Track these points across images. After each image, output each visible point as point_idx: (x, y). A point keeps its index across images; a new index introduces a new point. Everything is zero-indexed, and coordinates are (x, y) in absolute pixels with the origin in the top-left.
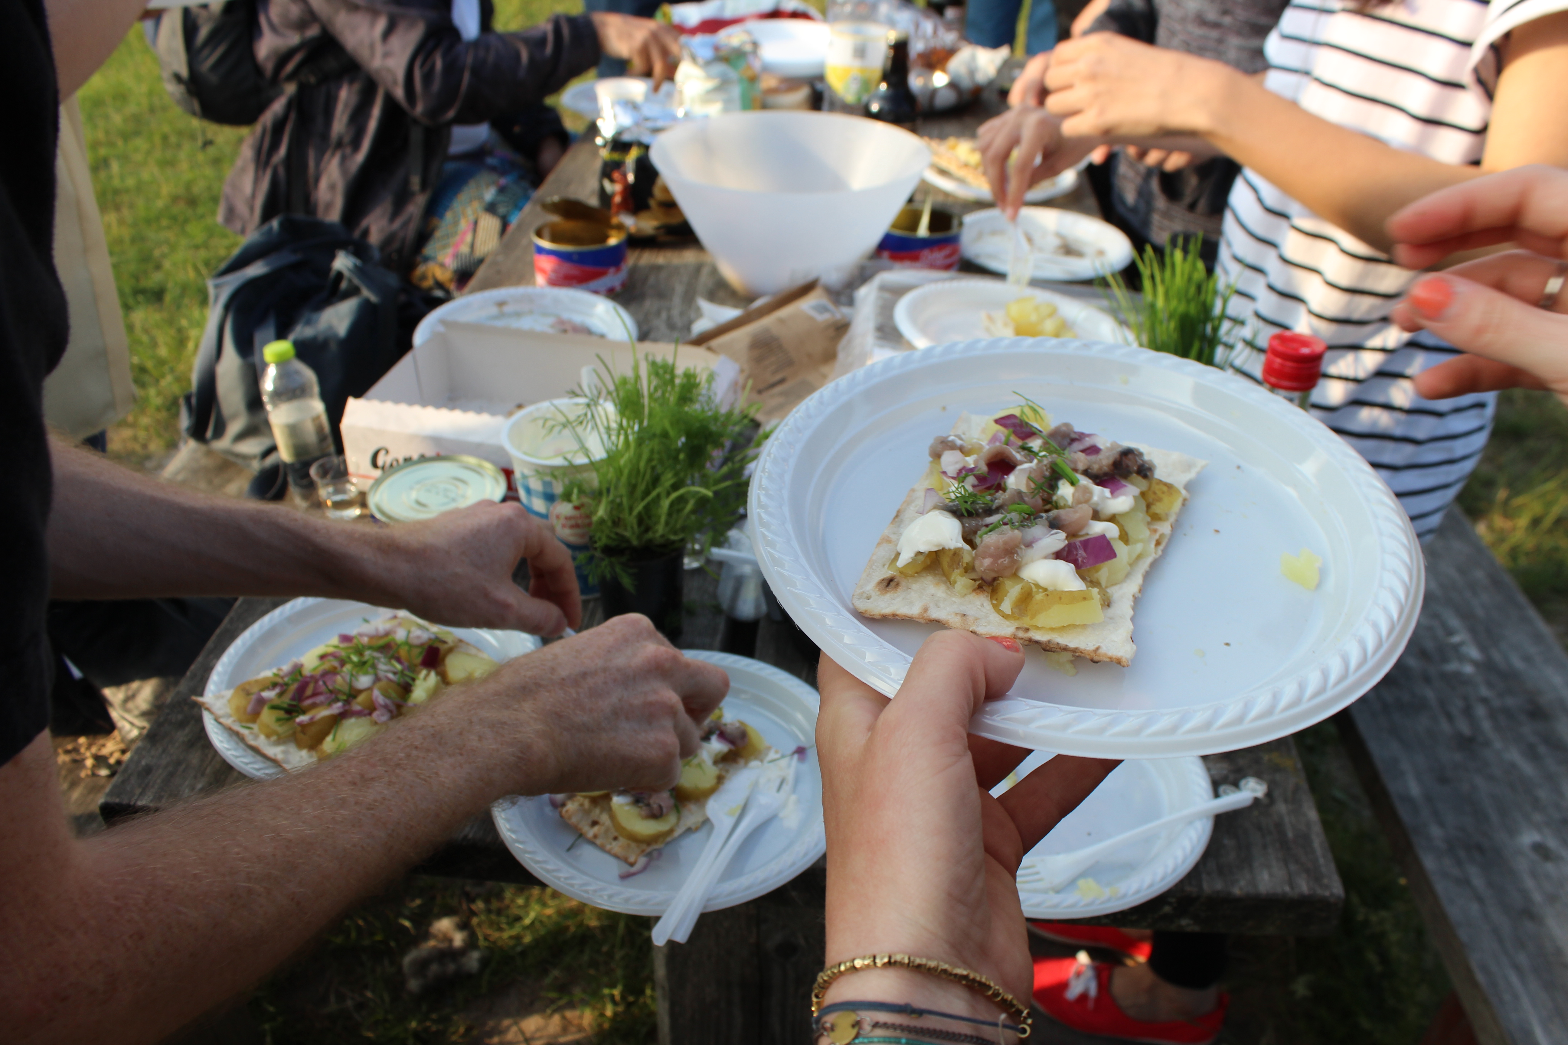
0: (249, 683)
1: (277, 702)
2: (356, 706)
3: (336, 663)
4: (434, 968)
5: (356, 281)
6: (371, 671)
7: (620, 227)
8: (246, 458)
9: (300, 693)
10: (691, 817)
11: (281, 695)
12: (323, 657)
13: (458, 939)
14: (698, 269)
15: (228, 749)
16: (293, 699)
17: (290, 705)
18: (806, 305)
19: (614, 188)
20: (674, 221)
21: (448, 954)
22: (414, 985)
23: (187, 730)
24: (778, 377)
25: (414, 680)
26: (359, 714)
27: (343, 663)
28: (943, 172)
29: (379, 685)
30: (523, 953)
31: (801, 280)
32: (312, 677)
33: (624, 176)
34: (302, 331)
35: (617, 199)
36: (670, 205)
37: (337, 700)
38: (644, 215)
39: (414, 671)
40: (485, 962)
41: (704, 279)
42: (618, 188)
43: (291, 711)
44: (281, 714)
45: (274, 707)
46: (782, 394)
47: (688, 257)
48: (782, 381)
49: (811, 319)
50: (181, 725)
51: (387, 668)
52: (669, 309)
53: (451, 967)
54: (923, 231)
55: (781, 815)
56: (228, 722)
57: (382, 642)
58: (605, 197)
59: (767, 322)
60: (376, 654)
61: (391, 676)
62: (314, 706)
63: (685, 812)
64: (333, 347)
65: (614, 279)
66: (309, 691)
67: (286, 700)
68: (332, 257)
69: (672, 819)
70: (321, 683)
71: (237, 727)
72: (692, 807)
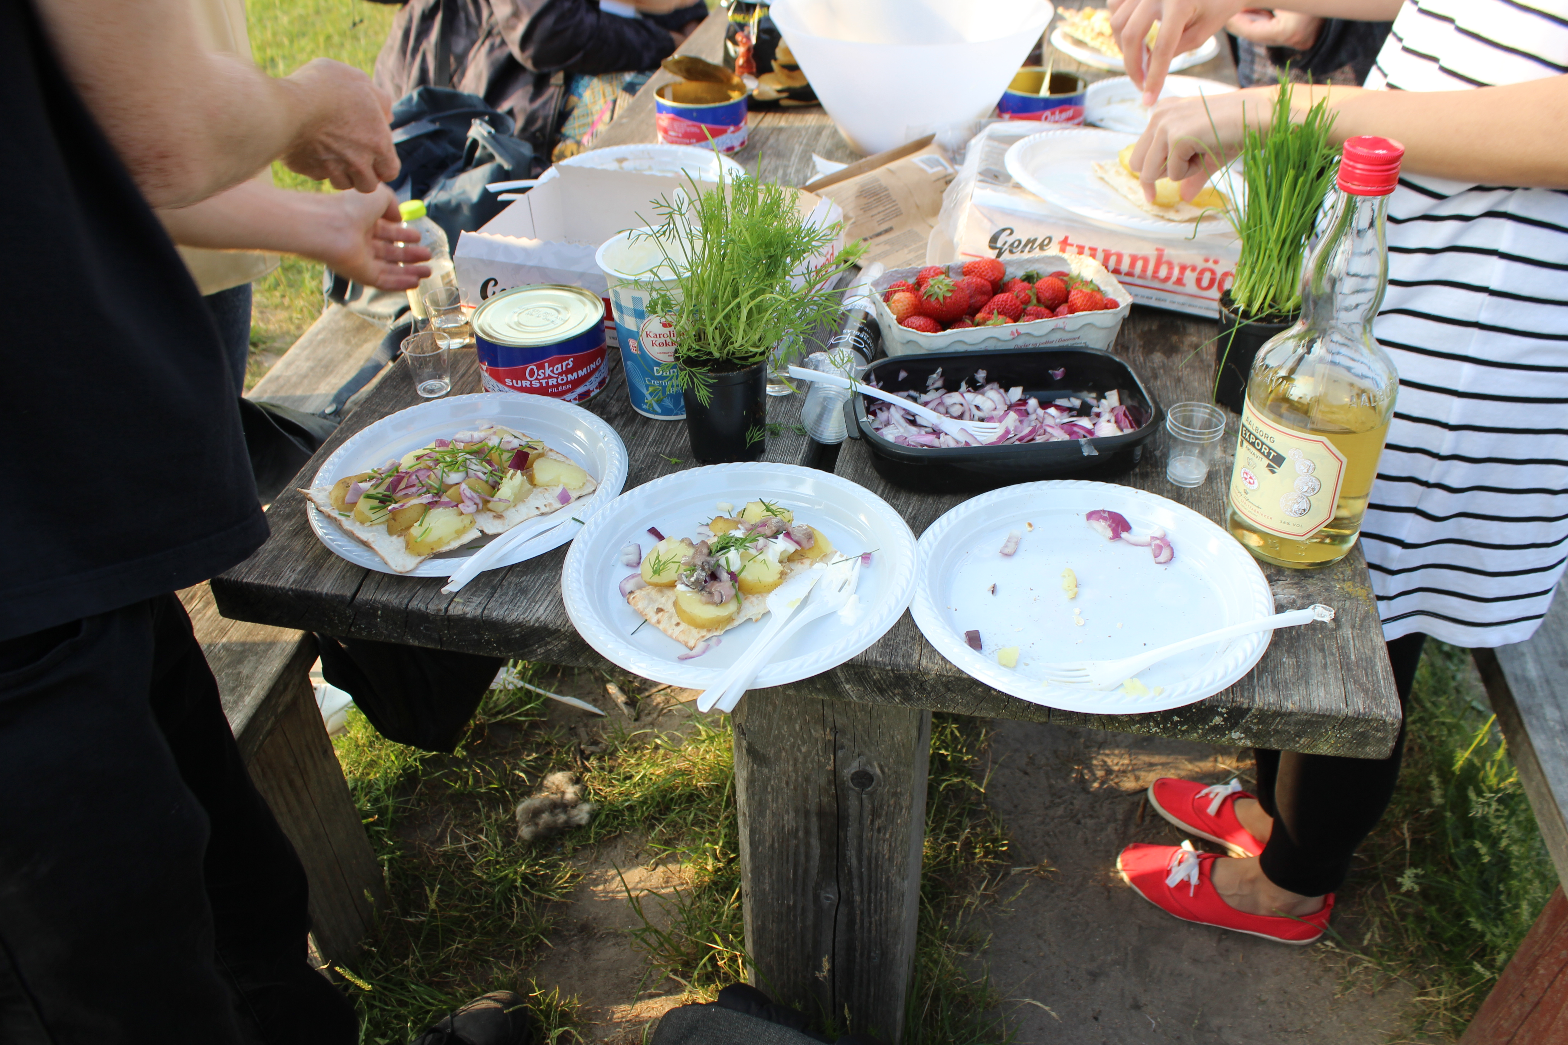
0: (350, 478)
1: (373, 492)
2: (445, 499)
3: (431, 464)
4: (545, 817)
5: (490, 149)
6: (461, 469)
7: (741, 88)
8: (381, 317)
9: (394, 486)
10: (752, 607)
11: (376, 486)
12: (419, 458)
13: (571, 792)
14: (819, 131)
15: (326, 534)
16: (388, 489)
17: (384, 495)
18: (917, 159)
19: (738, 51)
20: (797, 84)
21: (559, 806)
22: (525, 832)
23: (293, 522)
24: (884, 226)
25: (501, 478)
26: (447, 505)
27: (437, 462)
28: (1079, 43)
29: (468, 480)
30: (631, 808)
31: (916, 135)
32: (407, 473)
33: (748, 38)
34: (437, 196)
35: (741, 61)
36: (793, 68)
37: (428, 492)
38: (766, 77)
39: (503, 472)
40: (594, 816)
41: (824, 140)
42: (741, 50)
43: (384, 501)
44: (376, 503)
45: (369, 497)
46: (886, 243)
47: (811, 120)
48: (889, 230)
49: (922, 170)
50: (288, 517)
51: (477, 467)
52: (786, 167)
53: (562, 818)
54: (1044, 92)
55: (839, 613)
56: (326, 509)
57: (475, 448)
58: (728, 59)
59: (878, 173)
60: (468, 456)
61: (480, 474)
62: (406, 496)
63: (747, 604)
64: (466, 211)
65: (733, 137)
66: (403, 485)
67: (381, 490)
68: (469, 126)
69: (732, 607)
70: (414, 477)
71: (335, 514)
72: (753, 599)
